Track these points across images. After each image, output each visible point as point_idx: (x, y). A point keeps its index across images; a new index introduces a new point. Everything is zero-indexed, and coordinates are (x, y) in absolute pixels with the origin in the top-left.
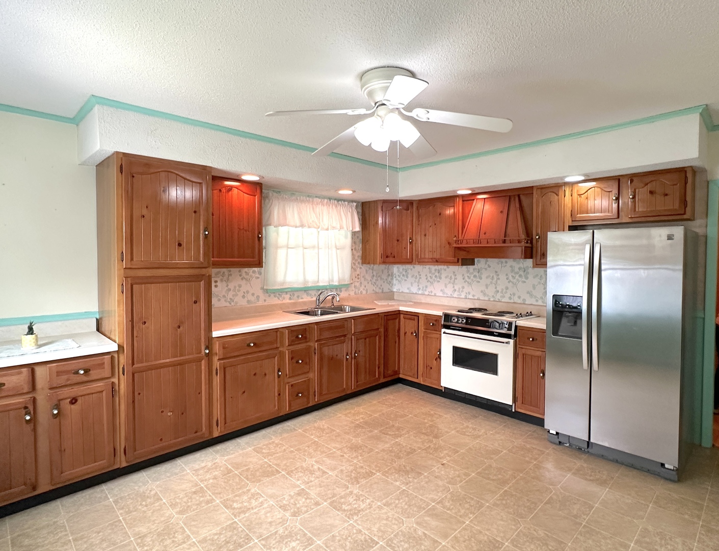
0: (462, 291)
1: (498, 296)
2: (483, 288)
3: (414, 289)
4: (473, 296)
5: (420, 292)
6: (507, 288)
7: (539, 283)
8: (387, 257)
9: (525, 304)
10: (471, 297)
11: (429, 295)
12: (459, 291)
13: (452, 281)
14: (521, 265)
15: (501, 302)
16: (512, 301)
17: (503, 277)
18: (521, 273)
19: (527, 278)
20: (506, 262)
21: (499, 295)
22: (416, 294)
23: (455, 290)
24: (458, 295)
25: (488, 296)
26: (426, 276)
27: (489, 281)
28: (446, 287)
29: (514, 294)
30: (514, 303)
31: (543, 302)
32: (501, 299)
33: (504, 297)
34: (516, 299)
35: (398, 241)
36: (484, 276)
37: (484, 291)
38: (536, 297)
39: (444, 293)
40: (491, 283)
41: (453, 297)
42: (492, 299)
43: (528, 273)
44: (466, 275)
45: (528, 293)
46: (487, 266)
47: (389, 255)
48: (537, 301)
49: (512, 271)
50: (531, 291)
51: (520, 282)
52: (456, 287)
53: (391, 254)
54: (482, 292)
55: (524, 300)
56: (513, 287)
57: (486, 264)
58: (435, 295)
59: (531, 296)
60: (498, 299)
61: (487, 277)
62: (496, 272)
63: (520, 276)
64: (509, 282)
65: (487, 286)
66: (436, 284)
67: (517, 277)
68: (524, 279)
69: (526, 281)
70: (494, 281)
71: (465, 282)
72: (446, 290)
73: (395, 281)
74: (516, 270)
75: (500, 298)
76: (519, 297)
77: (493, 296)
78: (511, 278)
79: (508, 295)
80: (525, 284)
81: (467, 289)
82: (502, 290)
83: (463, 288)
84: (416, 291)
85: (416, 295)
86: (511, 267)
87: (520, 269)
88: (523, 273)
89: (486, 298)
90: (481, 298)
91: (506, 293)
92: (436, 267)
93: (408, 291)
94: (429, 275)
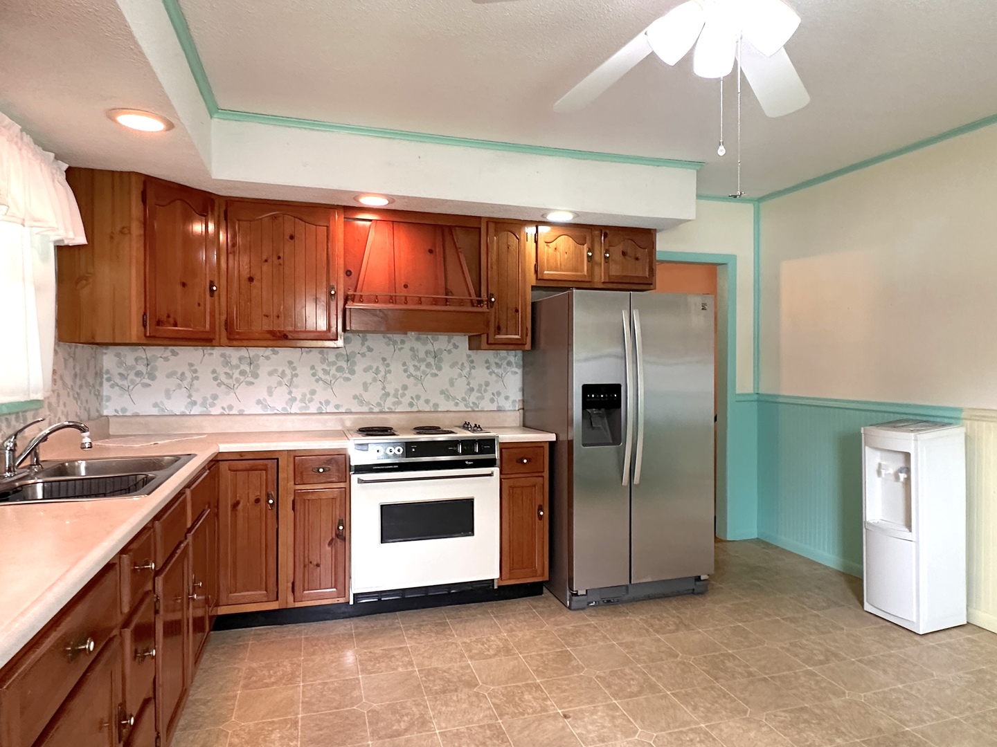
0: (311, 400)
1: (388, 404)
2: (359, 390)
3: (177, 405)
4: (337, 406)
5: (196, 410)
6: (405, 388)
7: (460, 376)
8: (159, 323)
9: (437, 412)
10: (331, 409)
11: (222, 415)
12: (303, 401)
13: (286, 380)
14: (429, 347)
15: (394, 412)
16: (414, 409)
17: (396, 367)
18: (431, 360)
19: (439, 368)
20: (403, 342)
21: (391, 400)
22: (183, 415)
23: (294, 399)
24: (300, 408)
25: (368, 403)
26: (214, 372)
27: (369, 377)
28: (270, 393)
29: (418, 397)
30: (419, 412)
31: (466, 406)
32: (393, 408)
33: (399, 403)
34: (422, 405)
35: (184, 285)
36: (359, 368)
37: (361, 395)
38: (454, 398)
39: (265, 407)
40: (375, 380)
41: (291, 414)
42: (376, 410)
43: (441, 360)
44: (319, 369)
45: (442, 392)
46: (364, 349)
47: (164, 318)
48: (457, 404)
49: (415, 357)
50: (447, 390)
51: (429, 375)
52: (297, 393)
53: (169, 316)
54: (355, 397)
55: (436, 405)
56: (416, 385)
57: (363, 344)
58: (241, 414)
59: (448, 397)
60: (388, 408)
61: (366, 370)
62: (384, 360)
63: (428, 365)
64: (408, 377)
65: (365, 387)
66: (242, 390)
67: (423, 367)
68: (435, 371)
69: (438, 373)
70: (380, 377)
71: (317, 381)
72: (270, 401)
73: (106, 390)
74: (422, 355)
75: (391, 407)
76: (427, 401)
77: (379, 404)
78: (412, 370)
79: (406, 400)
80: (437, 378)
81: (322, 394)
82: (397, 390)
83: (313, 392)
84: (183, 409)
85: (183, 418)
86: (412, 349)
87: (427, 352)
88: (433, 360)
89: (365, 409)
90: (353, 410)
91: (403, 395)
92: (243, 352)
93: (155, 411)
94: (221, 370)
